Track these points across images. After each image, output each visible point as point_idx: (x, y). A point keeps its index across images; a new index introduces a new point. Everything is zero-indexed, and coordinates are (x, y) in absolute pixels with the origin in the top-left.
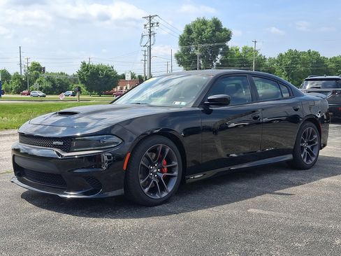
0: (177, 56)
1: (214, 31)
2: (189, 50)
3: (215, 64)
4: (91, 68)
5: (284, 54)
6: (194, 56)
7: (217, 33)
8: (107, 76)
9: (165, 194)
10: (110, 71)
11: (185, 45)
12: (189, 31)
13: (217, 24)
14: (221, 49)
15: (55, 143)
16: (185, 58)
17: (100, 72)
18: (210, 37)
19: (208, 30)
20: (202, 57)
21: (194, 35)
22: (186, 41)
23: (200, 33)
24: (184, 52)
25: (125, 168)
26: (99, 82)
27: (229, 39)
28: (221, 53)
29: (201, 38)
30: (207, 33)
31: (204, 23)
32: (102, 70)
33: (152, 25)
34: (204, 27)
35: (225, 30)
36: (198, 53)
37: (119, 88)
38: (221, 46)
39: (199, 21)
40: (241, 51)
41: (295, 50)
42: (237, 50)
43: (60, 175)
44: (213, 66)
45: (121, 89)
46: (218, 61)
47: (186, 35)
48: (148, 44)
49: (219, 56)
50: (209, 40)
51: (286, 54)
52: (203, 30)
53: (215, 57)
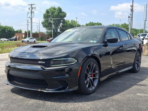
0: (43, 23)
1: (59, 13)
2: (48, 20)
3: (59, 27)
4: (2, 27)
5: (88, 23)
6: (50, 23)
7: (60, 14)
8: (10, 31)
9: (94, 88)
10: (11, 29)
11: (46, 18)
12: (48, 12)
13: (60, 10)
14: (62, 21)
15: (40, 62)
16: (46, 24)
17: (6, 29)
18: (57, 15)
19: (57, 12)
20: (54, 24)
21: (50, 14)
22: (46, 16)
23: (53, 13)
24: (46, 21)
25: (79, 75)
26: (5, 34)
27: (65, 16)
28: (62, 23)
29: (53, 16)
30: (56, 13)
31: (54, 9)
32: (7, 29)
33: (32, 8)
34: (54, 11)
35: (64, 12)
36: (52, 22)
37: (15, 37)
38: (62, 19)
39: (52, 8)
40: (70, 22)
41: (93, 22)
42: (69, 21)
43: (45, 80)
44: (58, 28)
45: (16, 37)
46: (61, 26)
47: (46, 14)
48: (31, 17)
49: (61, 24)
50: (57, 16)
51: (89, 24)
52: (54, 12)
53: (59, 24)
